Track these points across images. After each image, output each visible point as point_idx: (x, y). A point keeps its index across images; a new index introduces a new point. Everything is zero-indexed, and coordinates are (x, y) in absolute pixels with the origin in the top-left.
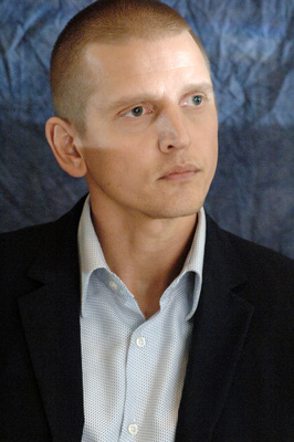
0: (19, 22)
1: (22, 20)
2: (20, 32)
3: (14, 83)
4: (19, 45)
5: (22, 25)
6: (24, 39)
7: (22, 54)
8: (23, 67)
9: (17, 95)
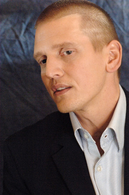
0: (23, 21)
1: (24, 20)
2: (24, 26)
3: (25, 52)
4: (25, 32)
5: (24, 22)
6: (27, 30)
7: (27, 37)
8: (28, 43)
9: (28, 58)
